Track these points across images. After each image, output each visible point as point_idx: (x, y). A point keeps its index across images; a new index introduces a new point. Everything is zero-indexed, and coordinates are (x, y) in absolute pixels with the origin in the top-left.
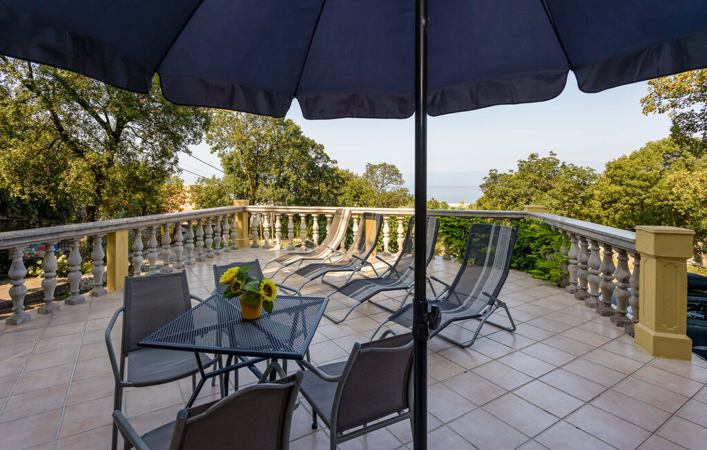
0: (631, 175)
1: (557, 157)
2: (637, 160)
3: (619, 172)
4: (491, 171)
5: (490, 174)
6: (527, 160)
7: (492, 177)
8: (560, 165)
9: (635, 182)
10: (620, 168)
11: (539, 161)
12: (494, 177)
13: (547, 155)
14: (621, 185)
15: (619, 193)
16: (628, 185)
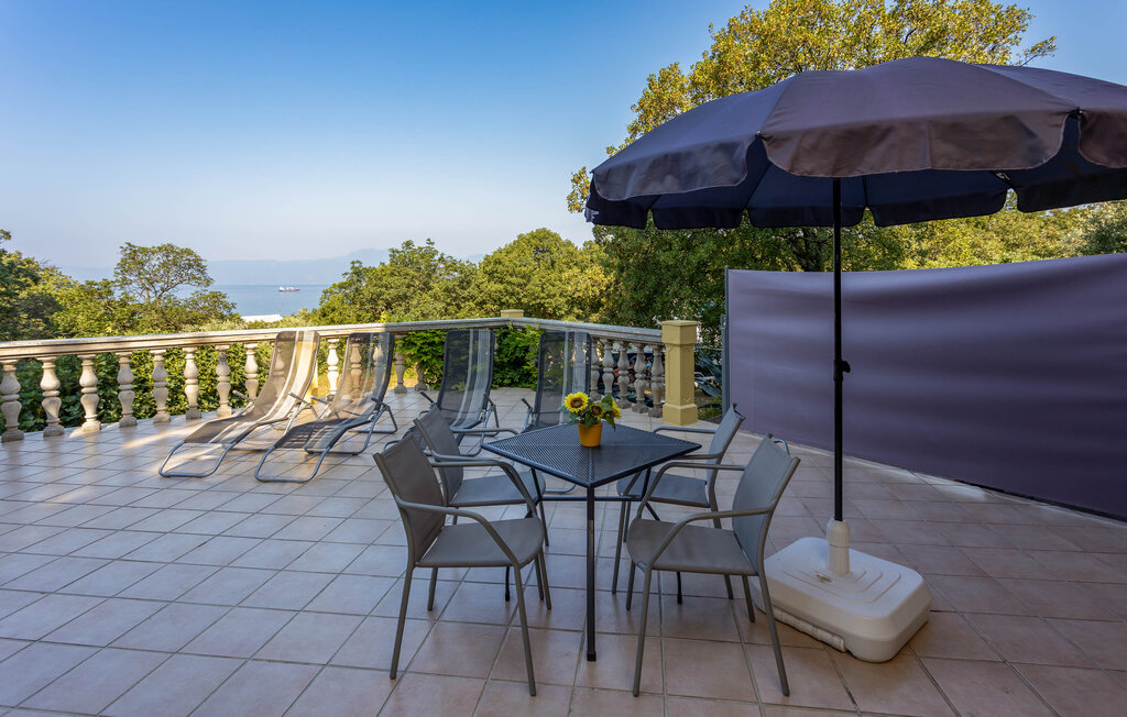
0: (511, 271)
1: (435, 247)
2: (514, 254)
3: (500, 268)
4: (353, 263)
5: (353, 268)
6: (401, 249)
7: (355, 273)
8: (437, 258)
9: (514, 279)
10: (500, 263)
11: (414, 252)
12: (358, 273)
13: (424, 245)
14: (501, 283)
15: (500, 292)
16: (509, 283)
